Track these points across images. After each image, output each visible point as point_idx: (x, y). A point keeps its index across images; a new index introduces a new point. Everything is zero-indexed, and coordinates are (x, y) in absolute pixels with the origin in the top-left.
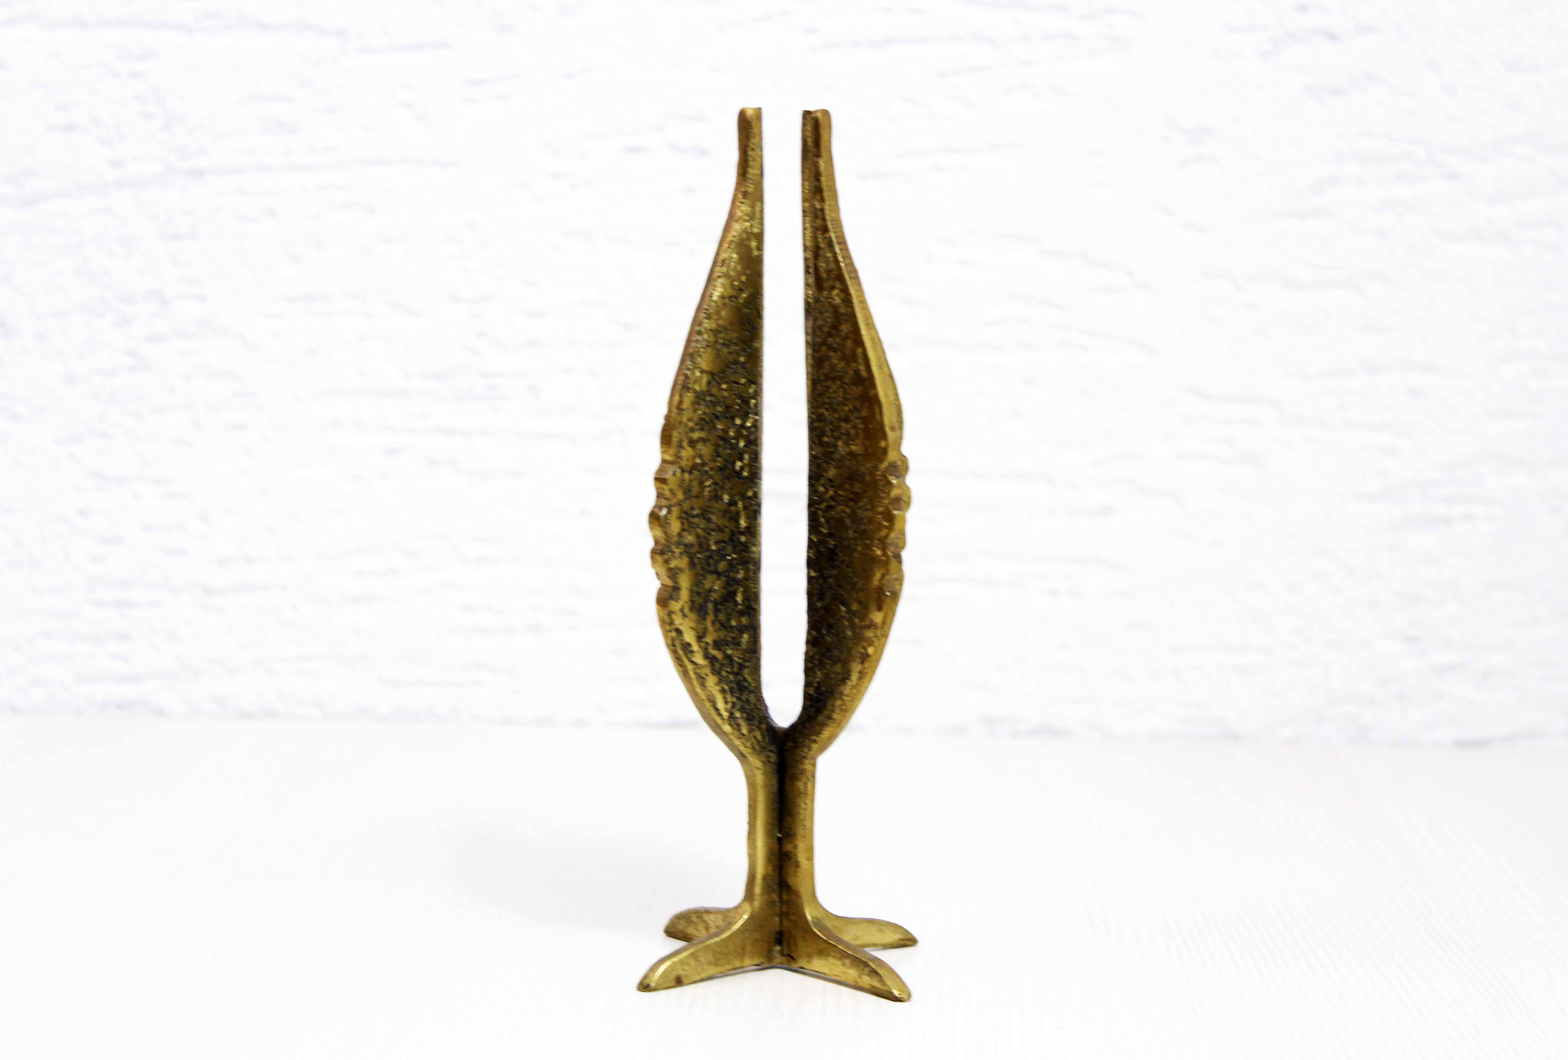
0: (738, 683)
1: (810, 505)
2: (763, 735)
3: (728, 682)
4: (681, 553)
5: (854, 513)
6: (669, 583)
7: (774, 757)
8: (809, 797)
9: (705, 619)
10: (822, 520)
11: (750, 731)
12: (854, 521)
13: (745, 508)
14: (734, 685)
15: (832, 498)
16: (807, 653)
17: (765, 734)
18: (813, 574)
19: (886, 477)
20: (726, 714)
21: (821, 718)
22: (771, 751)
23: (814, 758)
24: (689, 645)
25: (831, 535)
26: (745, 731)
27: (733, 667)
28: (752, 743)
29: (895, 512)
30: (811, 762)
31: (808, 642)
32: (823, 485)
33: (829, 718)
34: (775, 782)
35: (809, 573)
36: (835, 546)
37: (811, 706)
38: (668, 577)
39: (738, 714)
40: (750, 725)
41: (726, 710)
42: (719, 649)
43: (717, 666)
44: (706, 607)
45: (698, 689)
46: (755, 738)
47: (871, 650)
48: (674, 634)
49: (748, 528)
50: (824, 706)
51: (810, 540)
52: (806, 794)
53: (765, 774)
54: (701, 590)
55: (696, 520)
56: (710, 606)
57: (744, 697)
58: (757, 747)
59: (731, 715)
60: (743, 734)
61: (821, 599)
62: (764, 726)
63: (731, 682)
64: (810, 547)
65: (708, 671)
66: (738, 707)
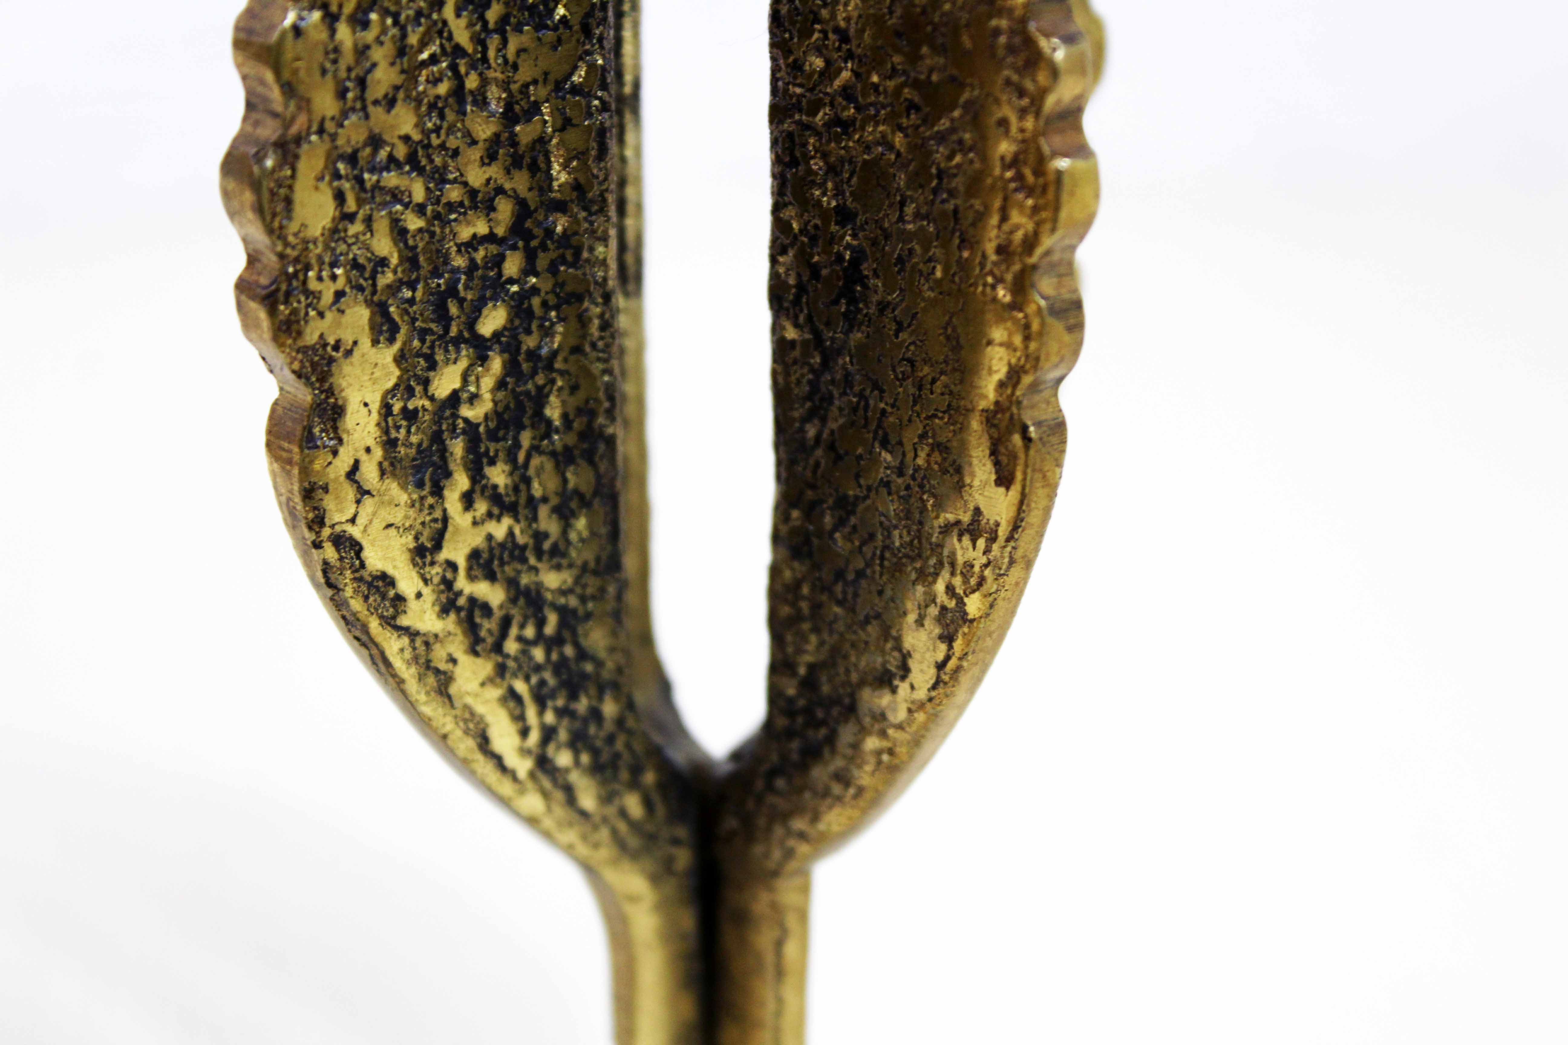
0: (560, 667)
1: (777, 113)
2: (648, 804)
3: (529, 669)
4: (339, 295)
5: (920, 148)
6: (305, 395)
7: (683, 858)
8: (790, 983)
9: (438, 491)
10: (816, 164)
11: (607, 799)
12: (918, 179)
13: (565, 124)
14: (548, 676)
15: (847, 92)
16: (775, 571)
17: (657, 799)
18: (791, 333)
19: (1029, 43)
20: (523, 766)
21: (819, 773)
22: (676, 842)
23: (804, 875)
24: (386, 580)
25: (844, 216)
26: (588, 800)
27: (541, 623)
28: (614, 832)
29: (1063, 163)
30: (797, 881)
31: (776, 538)
32: (819, 50)
33: (843, 778)
34: (688, 921)
35: (776, 328)
36: (859, 256)
37: (790, 734)
38: (299, 375)
39: (563, 759)
40: (604, 782)
41: (524, 752)
42: (491, 577)
43: (488, 626)
44: (443, 451)
45: (431, 708)
46: (623, 813)
47: (974, 605)
48: (330, 553)
49: (577, 187)
50: (831, 740)
51: (779, 225)
52: (780, 973)
53: (662, 906)
54: (418, 402)
55: (391, 179)
56: (457, 448)
57: (582, 705)
58: (633, 842)
59: (543, 763)
60: (584, 814)
61: (818, 413)
62: (649, 777)
63: (538, 668)
64: (777, 250)
65: (457, 646)
66: (563, 735)
